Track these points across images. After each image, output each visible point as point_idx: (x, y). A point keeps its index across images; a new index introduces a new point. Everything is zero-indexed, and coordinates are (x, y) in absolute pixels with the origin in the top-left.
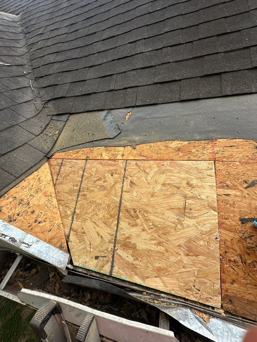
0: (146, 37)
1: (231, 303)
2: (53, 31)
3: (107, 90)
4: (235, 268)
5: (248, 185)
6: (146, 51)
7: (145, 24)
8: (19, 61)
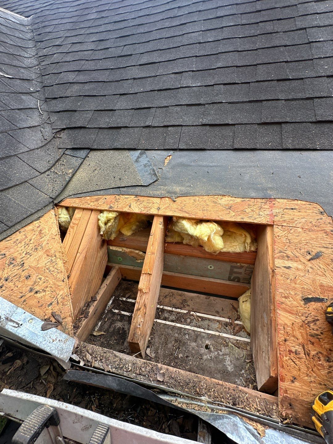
0: (194, 69)
1: (291, 408)
2: (75, 45)
3: (142, 125)
4: (296, 361)
5: (311, 257)
6: (194, 85)
7: (194, 55)
8: (25, 74)
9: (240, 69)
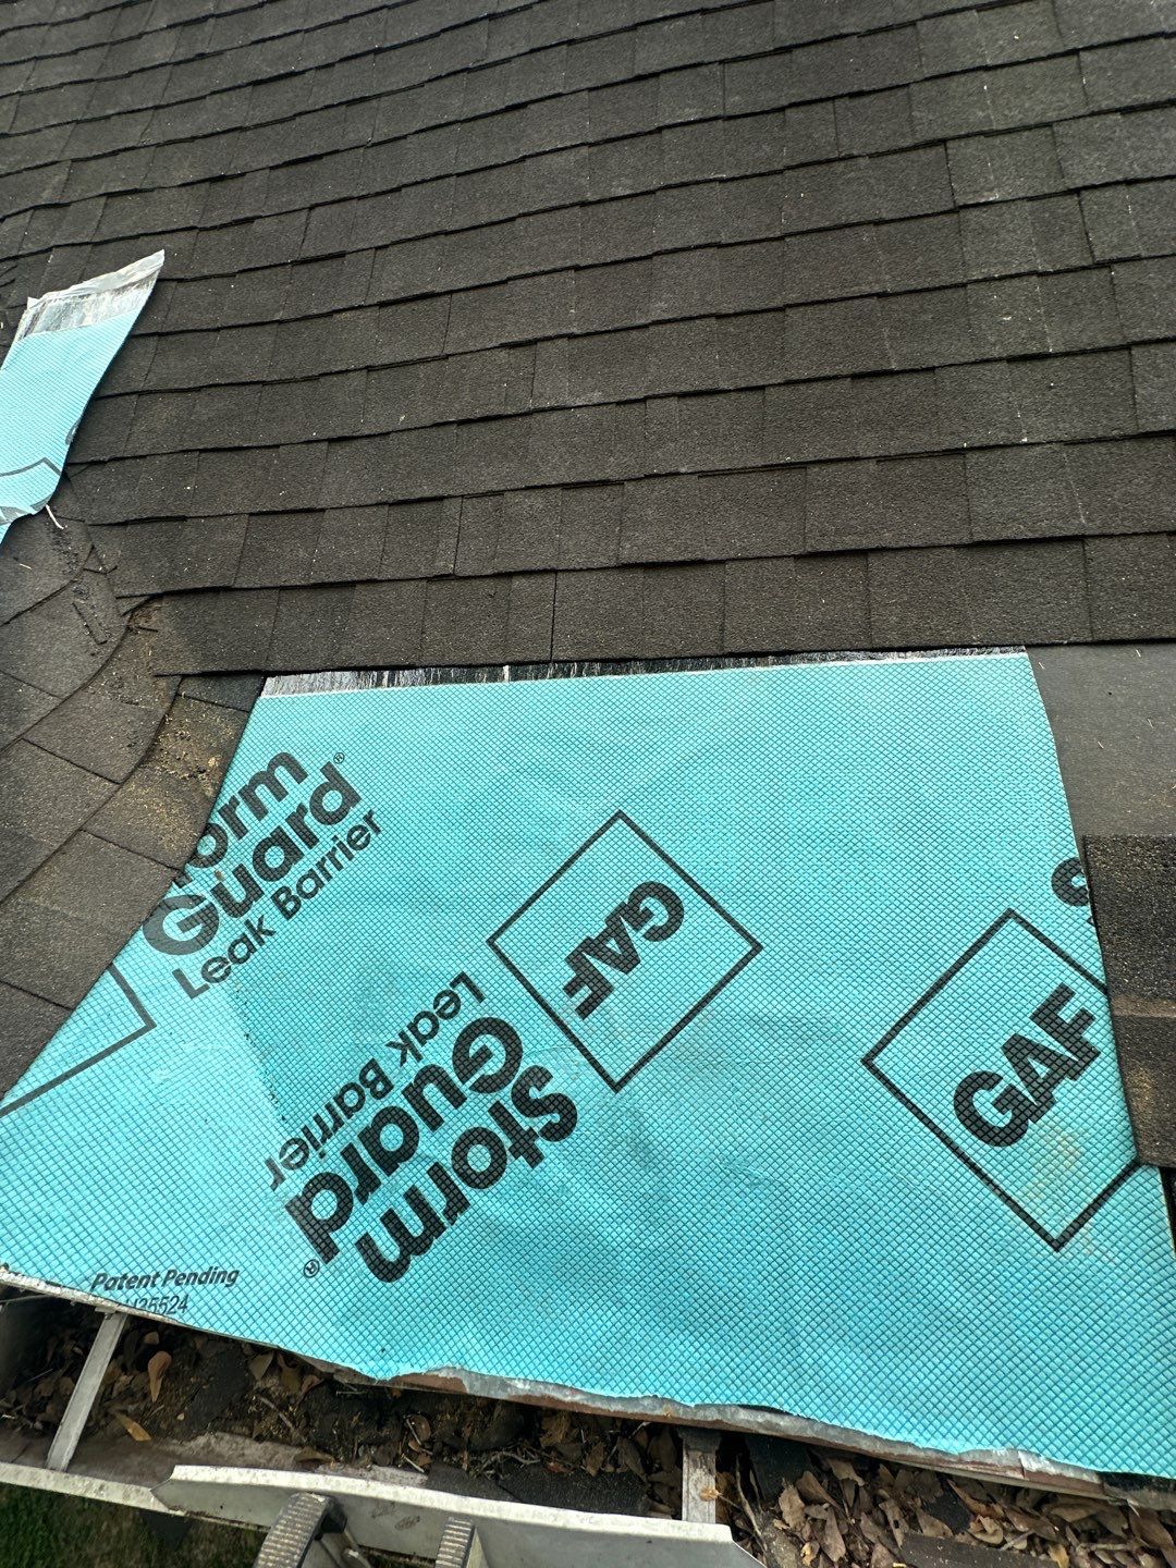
0: (575, 330)
3: (424, 571)
6: (578, 402)
7: (569, 263)
9: (731, 327)
